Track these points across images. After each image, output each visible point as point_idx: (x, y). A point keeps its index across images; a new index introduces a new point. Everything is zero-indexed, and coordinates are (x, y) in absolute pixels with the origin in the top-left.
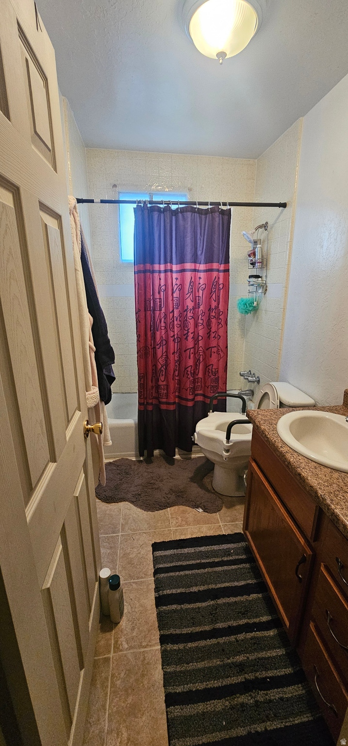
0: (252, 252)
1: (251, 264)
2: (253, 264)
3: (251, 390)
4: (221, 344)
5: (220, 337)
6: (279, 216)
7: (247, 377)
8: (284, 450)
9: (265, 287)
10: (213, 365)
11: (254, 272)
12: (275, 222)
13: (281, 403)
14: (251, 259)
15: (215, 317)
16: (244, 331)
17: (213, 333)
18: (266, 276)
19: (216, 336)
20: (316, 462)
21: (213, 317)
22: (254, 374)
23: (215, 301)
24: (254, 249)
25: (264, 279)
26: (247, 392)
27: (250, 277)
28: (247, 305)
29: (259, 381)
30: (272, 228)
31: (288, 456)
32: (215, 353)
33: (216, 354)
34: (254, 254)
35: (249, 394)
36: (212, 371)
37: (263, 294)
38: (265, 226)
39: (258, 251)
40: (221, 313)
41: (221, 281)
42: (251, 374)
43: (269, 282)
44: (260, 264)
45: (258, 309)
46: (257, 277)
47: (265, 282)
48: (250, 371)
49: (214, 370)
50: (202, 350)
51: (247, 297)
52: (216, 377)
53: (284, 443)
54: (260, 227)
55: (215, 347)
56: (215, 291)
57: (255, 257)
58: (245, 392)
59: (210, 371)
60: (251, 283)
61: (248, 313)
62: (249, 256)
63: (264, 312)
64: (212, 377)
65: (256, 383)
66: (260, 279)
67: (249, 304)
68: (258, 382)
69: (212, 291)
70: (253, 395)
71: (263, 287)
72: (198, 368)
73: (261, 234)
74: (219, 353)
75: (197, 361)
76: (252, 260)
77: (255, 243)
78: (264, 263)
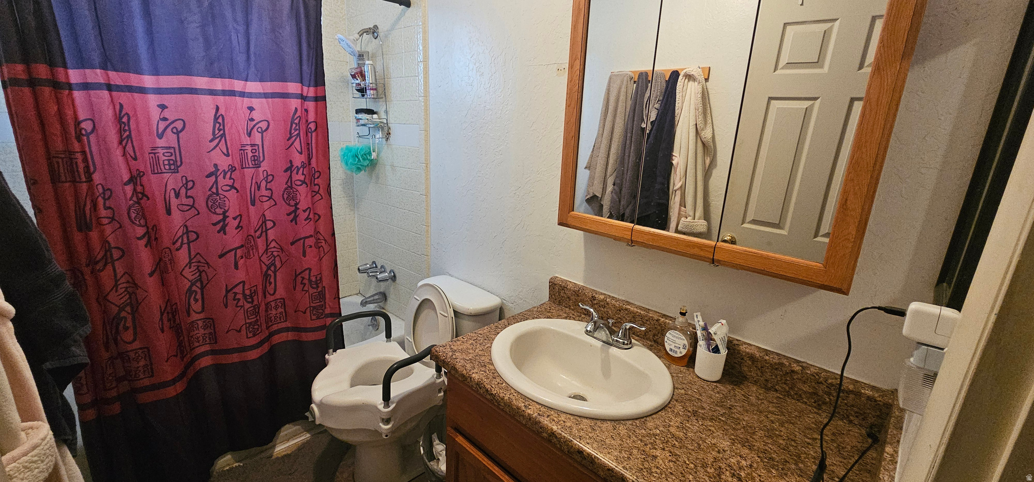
0: (358, 70)
1: (358, 90)
2: (362, 91)
3: (380, 293)
4: (321, 229)
5: (320, 217)
6: (399, 19)
7: (373, 274)
8: (532, 411)
9: (386, 129)
10: (310, 270)
11: (363, 104)
12: (393, 27)
13: (456, 312)
14: (357, 82)
15: (304, 182)
16: (354, 201)
17: (304, 211)
18: (386, 112)
19: (311, 216)
20: (587, 418)
21: (299, 183)
22: (382, 267)
23: (301, 153)
24: (360, 66)
25: (383, 115)
26: (376, 297)
27: (358, 111)
28: (360, 157)
29: (395, 276)
30: (386, 36)
31: (545, 421)
32: (311, 247)
33: (313, 248)
34: (363, 76)
35: (378, 301)
36: (310, 281)
37: (384, 140)
38: (373, 31)
39: (368, 70)
40: (317, 175)
41: (311, 117)
42: (376, 267)
43: (392, 122)
44: (375, 92)
45: (376, 164)
46: (370, 112)
47: (385, 121)
48: (374, 262)
49: (313, 279)
50: (277, 246)
51: (355, 143)
52: (320, 289)
53: (525, 398)
54: (367, 31)
55: (311, 236)
56: (298, 135)
57: (364, 79)
58: (372, 298)
59: (306, 281)
60: (362, 122)
61: (361, 170)
62: (354, 76)
63: (388, 168)
64: (311, 291)
65: (390, 280)
66: (375, 116)
67: (362, 156)
68: (394, 278)
69: (290, 133)
70: (386, 299)
71: (382, 128)
72: (272, 280)
73: (368, 44)
74: (320, 245)
75: (269, 268)
76: (359, 84)
77: (361, 56)
78: (381, 91)
